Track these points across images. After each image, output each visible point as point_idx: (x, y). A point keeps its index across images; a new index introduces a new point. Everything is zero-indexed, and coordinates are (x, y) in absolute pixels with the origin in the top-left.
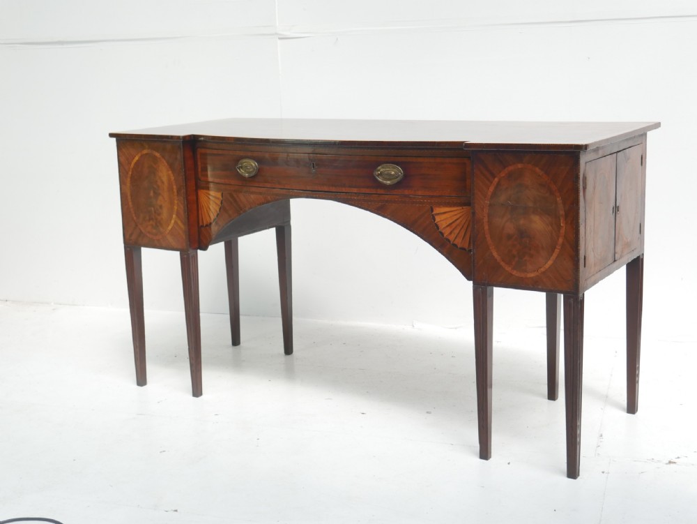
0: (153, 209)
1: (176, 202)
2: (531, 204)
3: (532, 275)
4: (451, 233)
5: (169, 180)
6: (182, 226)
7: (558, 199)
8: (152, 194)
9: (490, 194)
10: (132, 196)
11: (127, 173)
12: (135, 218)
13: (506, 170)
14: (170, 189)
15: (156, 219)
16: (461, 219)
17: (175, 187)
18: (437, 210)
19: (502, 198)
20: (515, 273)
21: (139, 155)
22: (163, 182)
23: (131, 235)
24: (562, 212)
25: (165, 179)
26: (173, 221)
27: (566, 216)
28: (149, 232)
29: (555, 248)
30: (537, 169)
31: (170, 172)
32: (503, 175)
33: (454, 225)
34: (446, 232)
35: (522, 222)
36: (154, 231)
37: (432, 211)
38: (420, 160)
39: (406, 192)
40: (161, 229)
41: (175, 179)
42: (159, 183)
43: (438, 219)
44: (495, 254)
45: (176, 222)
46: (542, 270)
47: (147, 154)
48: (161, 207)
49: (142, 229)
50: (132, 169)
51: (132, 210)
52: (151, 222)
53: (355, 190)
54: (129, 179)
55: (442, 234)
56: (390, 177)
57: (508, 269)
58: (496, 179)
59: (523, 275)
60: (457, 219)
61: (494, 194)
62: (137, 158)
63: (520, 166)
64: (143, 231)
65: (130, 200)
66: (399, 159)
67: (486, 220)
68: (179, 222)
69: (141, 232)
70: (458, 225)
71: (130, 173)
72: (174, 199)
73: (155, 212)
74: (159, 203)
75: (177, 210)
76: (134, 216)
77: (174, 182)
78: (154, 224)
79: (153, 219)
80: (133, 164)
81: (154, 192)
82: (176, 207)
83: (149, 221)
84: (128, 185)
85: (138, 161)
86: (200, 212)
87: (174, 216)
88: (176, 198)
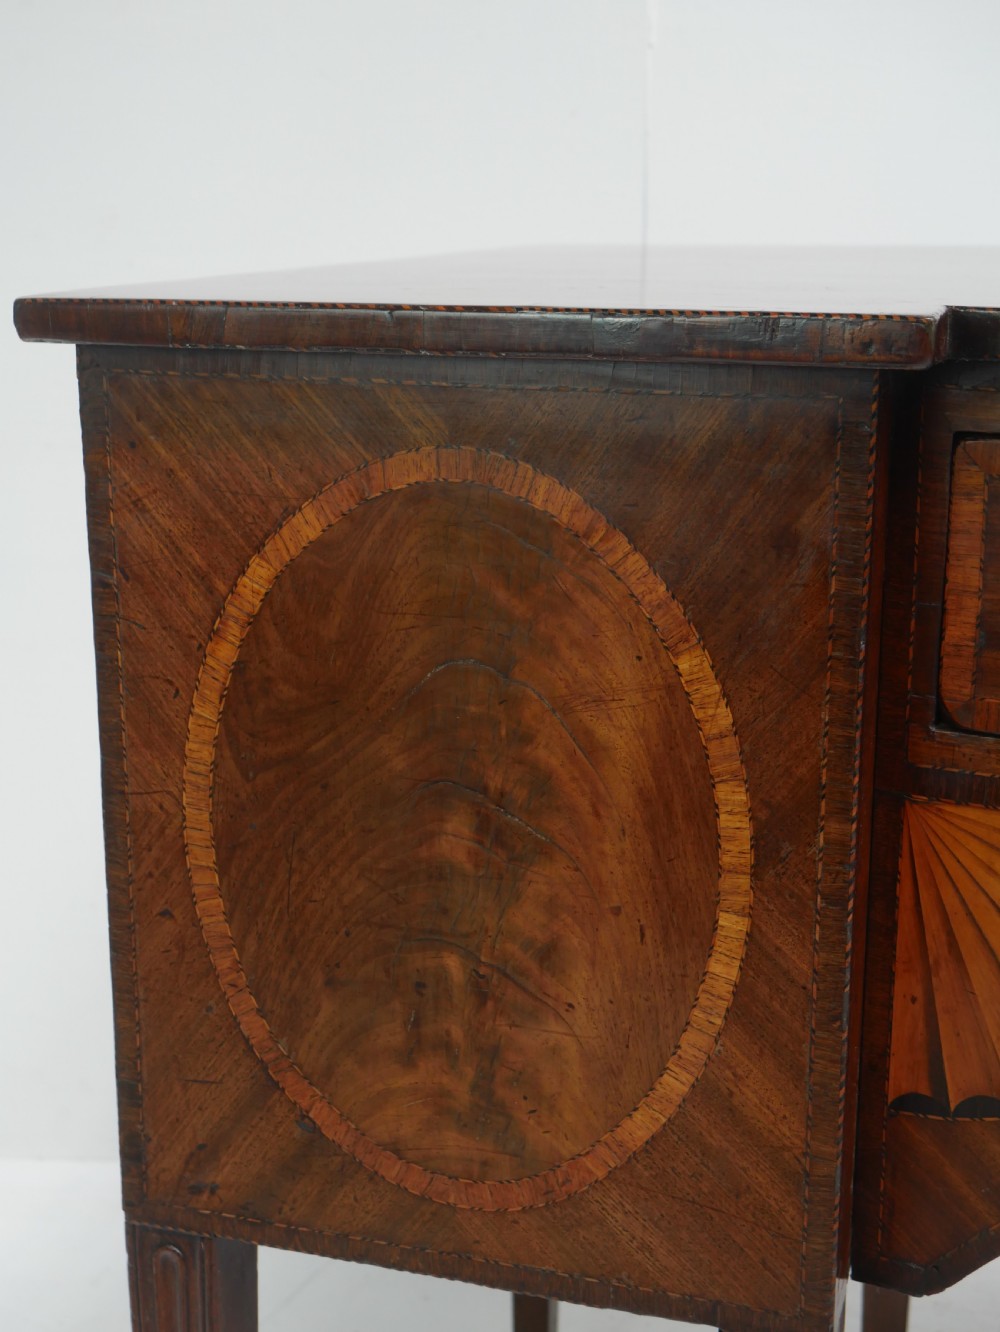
0: (453, 963)
1: (732, 925)
5: (675, 726)
8: (455, 840)
10: (227, 844)
11: (197, 656)
12: (255, 1028)
14: (677, 808)
15: (491, 1054)
17: (733, 804)
21: (341, 498)
22: (592, 749)
23: (205, 1154)
25: (621, 729)
26: (676, 1083)
28: (396, 1149)
31: (692, 664)
36: (454, 1143)
40: (539, 1139)
41: (739, 728)
42: (550, 753)
45: (703, 1091)
47: (419, 494)
48: (548, 954)
49: (320, 1114)
50: (254, 621)
52: (429, 1072)
54: (207, 710)
62: (307, 526)
64: (336, 1132)
65: (205, 880)
68: (755, 1096)
69: (314, 1139)
71: (225, 653)
72: (714, 904)
73: (481, 992)
74: (527, 919)
75: (739, 990)
76: (244, 1005)
77: (725, 755)
78: (463, 1096)
79: (446, 1046)
80: (258, 578)
81: (489, 831)
82: (724, 969)
83: (408, 1058)
84: (200, 749)
85: (315, 547)
86: (906, 985)
87: (694, 1044)
88: (737, 886)
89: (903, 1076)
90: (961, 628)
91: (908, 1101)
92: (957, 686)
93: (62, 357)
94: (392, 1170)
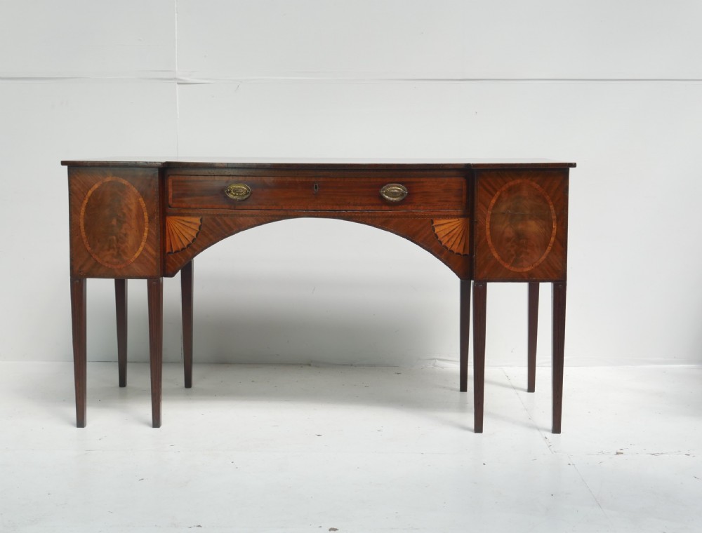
0: (114, 238)
1: (146, 229)
2: (528, 212)
3: (528, 269)
4: (448, 241)
5: (139, 206)
6: (154, 253)
7: (551, 206)
8: (114, 222)
9: (492, 205)
10: (86, 225)
11: (82, 202)
12: (89, 249)
13: (507, 186)
14: (140, 216)
15: (119, 248)
16: (457, 229)
17: (146, 214)
18: (437, 222)
19: (503, 208)
20: (513, 269)
21: (100, 183)
22: (130, 210)
23: (82, 267)
24: (554, 217)
25: (133, 207)
26: (141, 249)
27: (558, 219)
28: (107, 262)
29: (548, 245)
30: (534, 183)
31: (141, 199)
32: (504, 189)
33: (451, 235)
34: (444, 241)
35: (520, 227)
36: (115, 260)
37: (433, 223)
38: (422, 180)
39: (410, 207)
40: (125, 258)
41: (146, 206)
42: (125, 211)
43: (437, 230)
44: (496, 255)
45: (145, 249)
46: (537, 264)
47: (109, 182)
48: (126, 235)
49: (97, 259)
50: (89, 198)
51: (85, 241)
52: (111, 251)
53: (360, 208)
54: (83, 209)
55: (441, 242)
56: (394, 195)
57: (507, 266)
58: (498, 193)
59: (519, 270)
60: (454, 229)
61: (496, 205)
62: (96, 186)
63: (519, 181)
64: (99, 261)
65: (83, 230)
66: (404, 180)
67: (488, 226)
68: (150, 249)
69: (96, 263)
70: (455, 234)
71: (86, 202)
72: (144, 226)
73: (118, 241)
74: (123, 231)
75: (148, 236)
76: (87, 246)
77: (145, 209)
78: (115, 253)
79: (113, 248)
80: (90, 192)
81: (118, 220)
82: (146, 234)
83: (109, 250)
84: (82, 214)
85: (98, 189)
86: (168, 238)
87: (143, 243)
88: (147, 224)
89: (168, 250)
90: (170, 197)
91: (169, 253)
92: (170, 202)
93: (66, 167)
94: (106, 265)
